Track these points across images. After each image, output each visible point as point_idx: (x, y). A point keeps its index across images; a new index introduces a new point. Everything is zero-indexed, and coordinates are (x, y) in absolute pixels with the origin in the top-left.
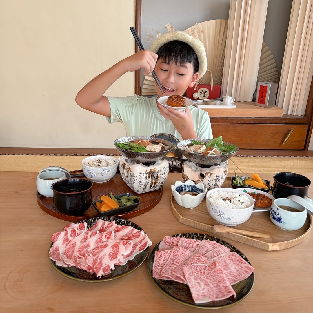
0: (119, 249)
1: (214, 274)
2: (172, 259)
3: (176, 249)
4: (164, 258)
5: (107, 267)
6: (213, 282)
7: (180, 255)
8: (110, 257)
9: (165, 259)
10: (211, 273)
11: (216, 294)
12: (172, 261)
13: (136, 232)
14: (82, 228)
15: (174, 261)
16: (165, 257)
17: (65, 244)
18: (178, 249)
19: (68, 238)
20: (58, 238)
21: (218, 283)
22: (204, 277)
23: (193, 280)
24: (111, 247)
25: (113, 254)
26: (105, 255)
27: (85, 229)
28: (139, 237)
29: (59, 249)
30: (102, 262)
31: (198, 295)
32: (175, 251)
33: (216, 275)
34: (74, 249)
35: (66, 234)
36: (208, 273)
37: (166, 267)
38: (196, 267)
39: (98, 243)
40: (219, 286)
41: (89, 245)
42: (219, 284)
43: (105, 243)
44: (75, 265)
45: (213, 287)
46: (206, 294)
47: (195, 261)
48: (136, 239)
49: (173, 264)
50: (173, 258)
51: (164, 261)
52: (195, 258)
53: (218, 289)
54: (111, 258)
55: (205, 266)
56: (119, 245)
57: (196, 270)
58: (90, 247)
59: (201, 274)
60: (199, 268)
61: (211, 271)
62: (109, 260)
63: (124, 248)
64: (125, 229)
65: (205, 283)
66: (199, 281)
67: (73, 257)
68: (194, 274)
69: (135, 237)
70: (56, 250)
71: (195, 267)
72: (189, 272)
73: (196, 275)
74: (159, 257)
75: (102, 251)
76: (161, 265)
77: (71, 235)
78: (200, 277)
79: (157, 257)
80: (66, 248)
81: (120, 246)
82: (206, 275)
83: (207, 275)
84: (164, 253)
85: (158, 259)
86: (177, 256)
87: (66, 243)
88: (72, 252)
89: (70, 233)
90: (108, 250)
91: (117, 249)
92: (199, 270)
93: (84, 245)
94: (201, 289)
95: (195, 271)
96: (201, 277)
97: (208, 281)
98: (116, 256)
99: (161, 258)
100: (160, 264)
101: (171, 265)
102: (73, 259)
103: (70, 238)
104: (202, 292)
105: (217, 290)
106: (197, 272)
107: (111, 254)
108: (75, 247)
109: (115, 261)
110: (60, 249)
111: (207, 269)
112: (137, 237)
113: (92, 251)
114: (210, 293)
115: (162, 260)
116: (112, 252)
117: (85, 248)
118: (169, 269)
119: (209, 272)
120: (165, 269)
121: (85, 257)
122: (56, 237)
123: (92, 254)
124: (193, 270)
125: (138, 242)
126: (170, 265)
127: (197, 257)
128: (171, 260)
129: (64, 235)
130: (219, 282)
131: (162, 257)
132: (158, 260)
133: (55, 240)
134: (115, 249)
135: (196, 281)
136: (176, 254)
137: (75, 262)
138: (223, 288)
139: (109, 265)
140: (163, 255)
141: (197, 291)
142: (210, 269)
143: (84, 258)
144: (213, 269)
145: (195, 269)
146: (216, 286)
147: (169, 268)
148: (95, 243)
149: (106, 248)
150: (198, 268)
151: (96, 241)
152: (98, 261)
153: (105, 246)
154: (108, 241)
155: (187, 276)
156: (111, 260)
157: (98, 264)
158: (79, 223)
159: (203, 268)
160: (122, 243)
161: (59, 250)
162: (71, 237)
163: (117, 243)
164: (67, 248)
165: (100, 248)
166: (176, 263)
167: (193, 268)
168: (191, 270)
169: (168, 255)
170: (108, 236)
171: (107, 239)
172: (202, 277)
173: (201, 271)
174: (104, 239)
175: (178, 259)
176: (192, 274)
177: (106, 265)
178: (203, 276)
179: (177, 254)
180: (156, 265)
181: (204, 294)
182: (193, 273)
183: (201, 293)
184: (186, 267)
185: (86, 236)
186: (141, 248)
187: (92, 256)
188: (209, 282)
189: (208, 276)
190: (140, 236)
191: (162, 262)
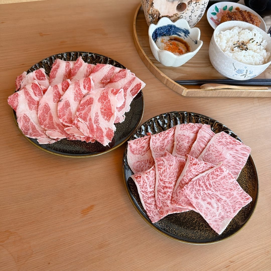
0: (109, 101)
1: (222, 182)
2: (161, 180)
3: (159, 163)
4: (149, 183)
5: (109, 131)
6: (224, 192)
7: (168, 170)
8: (104, 115)
9: (151, 183)
10: (217, 181)
11: (233, 206)
12: (162, 184)
13: (118, 72)
14: (41, 78)
15: (164, 181)
16: (149, 181)
17: (34, 108)
18: (162, 162)
19: (33, 99)
20: (18, 102)
21: (230, 192)
22: (212, 191)
23: (202, 203)
24: (99, 100)
25: (105, 110)
26: (97, 116)
27: (46, 78)
28: (125, 77)
29: (28, 118)
30: (100, 126)
31: (216, 221)
32: (159, 167)
33: (225, 182)
34: (51, 114)
35: (27, 93)
36: (214, 184)
37: (159, 196)
38: (198, 182)
39: (78, 99)
40: (233, 195)
41: (67, 105)
42: (232, 193)
43: (87, 98)
44: (65, 137)
45: (226, 199)
46: (223, 214)
47: (192, 174)
48: (123, 80)
49: (166, 187)
50: (161, 178)
51: (150, 186)
52: (191, 169)
53: (232, 198)
54: (107, 117)
55: (207, 175)
56: (107, 96)
57: (200, 186)
58: (71, 107)
59: (207, 188)
60: (202, 181)
61: (217, 178)
62: (107, 121)
63: (116, 98)
64: (103, 68)
65: (216, 199)
66: (209, 200)
67: (55, 126)
68: (200, 194)
69: (120, 78)
70: (26, 121)
71: (196, 182)
72: (193, 195)
73: (202, 192)
74: (142, 184)
75: (90, 110)
76: (150, 195)
77: (35, 94)
78: (207, 193)
79: (140, 185)
80: (37, 114)
81: (109, 97)
82: (213, 187)
83: (214, 185)
84: (147, 177)
85: (142, 188)
86: (165, 174)
87: (34, 106)
88: (50, 119)
89: (32, 91)
90: (96, 107)
91: (107, 102)
92: (202, 184)
93: (62, 106)
94: (215, 210)
95: (198, 188)
96: (209, 194)
97: (218, 193)
98: (111, 112)
99: (145, 184)
100: (149, 193)
101: (164, 189)
102: (58, 128)
103: (36, 98)
104: (217, 213)
105: (232, 201)
106: (201, 189)
107: (103, 110)
108: (51, 111)
109: (113, 120)
110: (30, 118)
111: (211, 178)
112: (123, 78)
113: (78, 113)
114: (226, 210)
115: (148, 186)
116: (103, 108)
117: (65, 110)
118: (165, 198)
119: (214, 180)
120: (160, 199)
121: (74, 124)
122: (15, 100)
123: (81, 117)
124: (197, 188)
125: (127, 84)
126: (163, 191)
127: (194, 167)
128: (160, 182)
129: (24, 96)
130: (231, 189)
131: (146, 182)
132: (143, 190)
133: (15, 105)
134: (105, 102)
135: (206, 202)
136: (162, 170)
137: (63, 132)
138: (238, 196)
139: (110, 128)
140: (146, 180)
141: (213, 216)
142: (215, 177)
143: (74, 126)
144: (219, 176)
145: (198, 185)
146: (229, 196)
147: (164, 195)
148: (75, 100)
149: (92, 103)
150: (201, 183)
151: (75, 97)
152: (95, 126)
153: (90, 102)
154: (90, 93)
155: (194, 201)
156: (109, 120)
157: (97, 130)
158: (34, 72)
159: (206, 178)
160: (111, 93)
161: (29, 120)
162: (36, 96)
163: (103, 93)
164: (40, 115)
165: (86, 106)
166: (169, 184)
167: (195, 186)
168: (194, 190)
169: (152, 176)
170: (87, 86)
171: (88, 90)
172: (210, 192)
173: (205, 184)
174: (84, 92)
175: (168, 176)
176: (197, 195)
177: (106, 129)
178: (210, 190)
179: (164, 170)
180: (145, 198)
181: (221, 216)
182: (198, 192)
183: (217, 217)
184: (187, 189)
185: (55, 90)
186: (133, 91)
187: (83, 121)
188: (219, 195)
189: (215, 187)
190: (127, 75)
191: (149, 190)
